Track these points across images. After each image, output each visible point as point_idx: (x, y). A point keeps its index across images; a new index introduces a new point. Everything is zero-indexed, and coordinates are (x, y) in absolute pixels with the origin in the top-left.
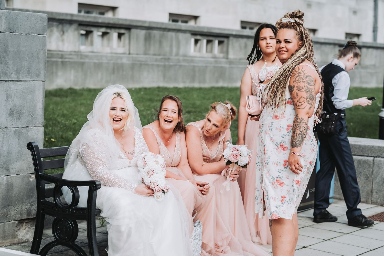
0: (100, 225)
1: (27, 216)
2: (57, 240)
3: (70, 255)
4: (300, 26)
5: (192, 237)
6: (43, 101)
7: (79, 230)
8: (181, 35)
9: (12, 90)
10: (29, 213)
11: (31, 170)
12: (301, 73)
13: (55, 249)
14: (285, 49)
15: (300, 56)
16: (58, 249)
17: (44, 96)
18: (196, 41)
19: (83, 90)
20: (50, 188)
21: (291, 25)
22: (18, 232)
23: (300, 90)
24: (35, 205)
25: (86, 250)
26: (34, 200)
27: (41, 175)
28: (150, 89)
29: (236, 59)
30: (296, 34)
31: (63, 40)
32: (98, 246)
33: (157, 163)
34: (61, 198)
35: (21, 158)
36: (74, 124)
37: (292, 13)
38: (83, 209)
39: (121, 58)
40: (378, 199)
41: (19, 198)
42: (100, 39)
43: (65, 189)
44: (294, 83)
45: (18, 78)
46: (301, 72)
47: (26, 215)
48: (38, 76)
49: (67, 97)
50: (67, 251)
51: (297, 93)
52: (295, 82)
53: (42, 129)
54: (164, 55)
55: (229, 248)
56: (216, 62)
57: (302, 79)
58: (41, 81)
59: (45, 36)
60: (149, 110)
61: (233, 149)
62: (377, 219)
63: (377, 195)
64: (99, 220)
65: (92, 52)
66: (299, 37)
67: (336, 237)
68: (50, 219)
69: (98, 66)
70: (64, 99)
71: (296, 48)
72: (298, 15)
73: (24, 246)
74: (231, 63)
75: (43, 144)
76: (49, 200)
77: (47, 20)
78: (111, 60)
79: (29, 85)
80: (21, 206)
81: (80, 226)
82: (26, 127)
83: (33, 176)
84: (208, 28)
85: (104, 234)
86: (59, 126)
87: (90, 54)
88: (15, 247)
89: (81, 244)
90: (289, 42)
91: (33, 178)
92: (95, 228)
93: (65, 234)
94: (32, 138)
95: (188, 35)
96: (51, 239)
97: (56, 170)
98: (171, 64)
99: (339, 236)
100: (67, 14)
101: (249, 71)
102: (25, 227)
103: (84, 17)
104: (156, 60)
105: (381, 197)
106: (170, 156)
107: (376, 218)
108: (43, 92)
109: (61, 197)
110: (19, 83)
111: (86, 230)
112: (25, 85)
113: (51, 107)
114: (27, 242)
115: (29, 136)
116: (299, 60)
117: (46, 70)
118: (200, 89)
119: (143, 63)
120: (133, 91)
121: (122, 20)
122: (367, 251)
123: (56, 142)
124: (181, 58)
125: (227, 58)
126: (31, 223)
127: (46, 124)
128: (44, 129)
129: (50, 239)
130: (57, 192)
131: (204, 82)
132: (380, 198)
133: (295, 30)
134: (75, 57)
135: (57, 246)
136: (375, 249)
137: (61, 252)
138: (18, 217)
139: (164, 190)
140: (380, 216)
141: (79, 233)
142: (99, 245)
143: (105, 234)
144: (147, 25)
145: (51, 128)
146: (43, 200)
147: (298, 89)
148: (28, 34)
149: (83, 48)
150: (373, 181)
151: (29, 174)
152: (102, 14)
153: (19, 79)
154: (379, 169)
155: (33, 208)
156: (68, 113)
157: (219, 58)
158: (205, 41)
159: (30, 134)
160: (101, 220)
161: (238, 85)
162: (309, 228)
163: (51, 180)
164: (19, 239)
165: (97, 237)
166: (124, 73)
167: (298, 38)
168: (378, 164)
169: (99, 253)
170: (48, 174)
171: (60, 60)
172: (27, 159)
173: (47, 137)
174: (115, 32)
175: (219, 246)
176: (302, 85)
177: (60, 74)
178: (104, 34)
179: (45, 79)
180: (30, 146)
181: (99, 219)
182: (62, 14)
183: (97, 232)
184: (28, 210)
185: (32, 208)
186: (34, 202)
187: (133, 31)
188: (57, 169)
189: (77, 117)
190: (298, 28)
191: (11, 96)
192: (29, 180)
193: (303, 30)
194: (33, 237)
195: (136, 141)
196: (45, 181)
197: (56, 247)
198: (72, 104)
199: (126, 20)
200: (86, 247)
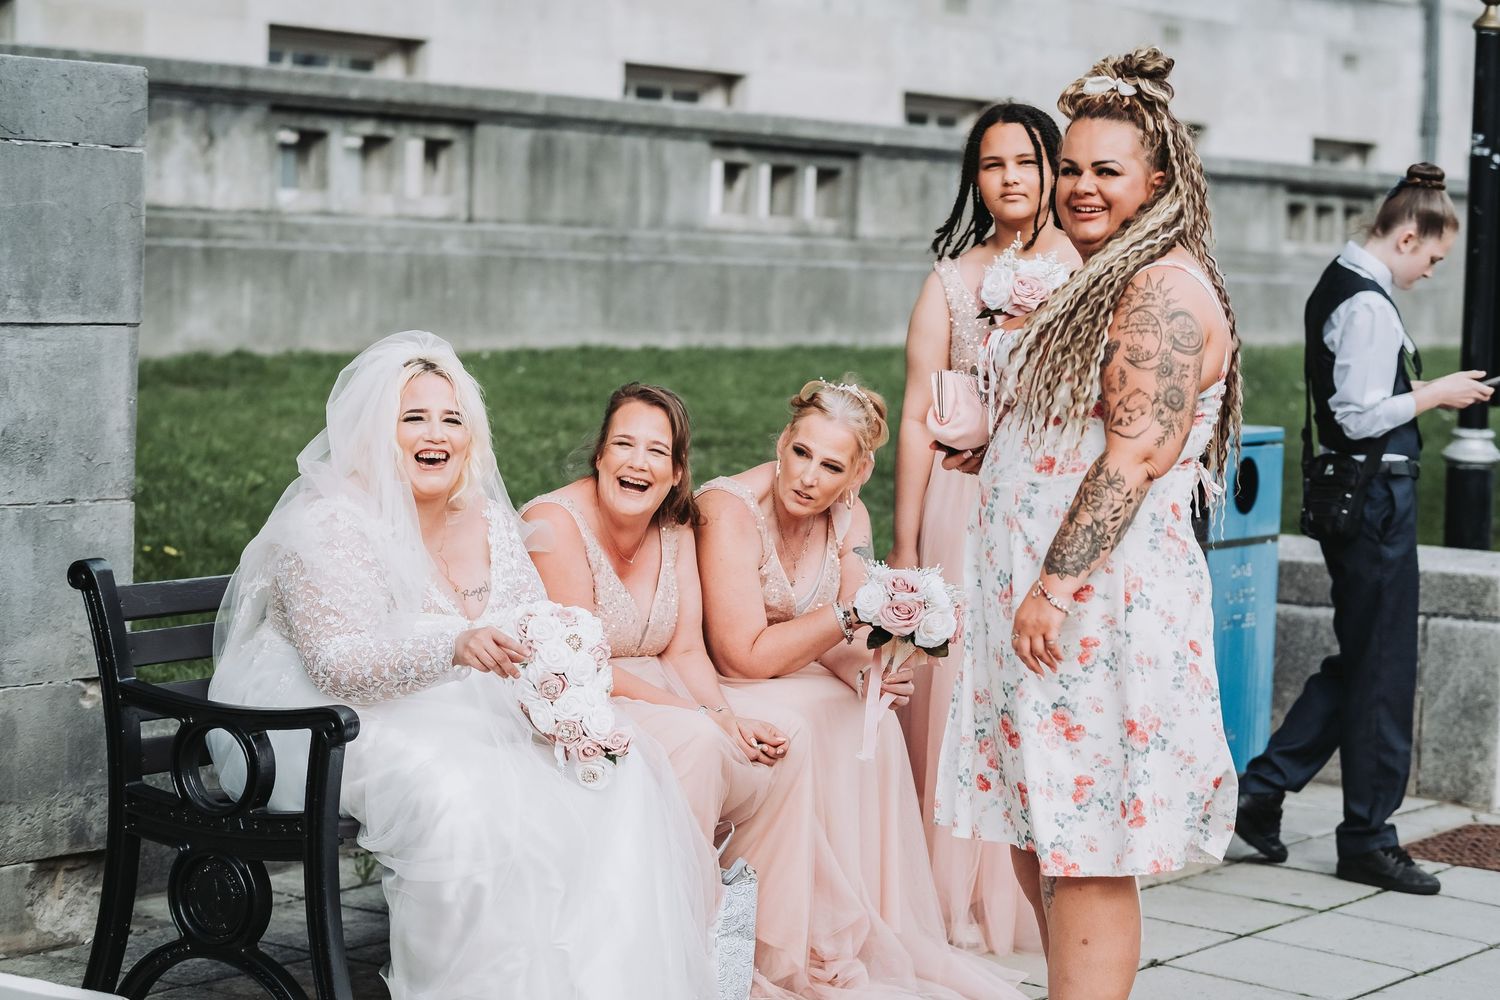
0: (359, 881)
1: (71, 845)
2: (187, 937)
3: (239, 996)
4: (1158, 110)
5: (719, 925)
6: (132, 402)
7: (275, 898)
8: (671, 149)
9: (8, 358)
10: (79, 832)
11: (86, 667)
12: (1154, 299)
13: (179, 970)
14: (1097, 200)
15: (1155, 231)
16: (195, 972)
17: (136, 382)
18: (732, 172)
19: (290, 358)
20: (160, 736)
21: (1121, 106)
22: (35, 907)
23: (1137, 364)
24: (102, 805)
25: (305, 975)
26: (99, 783)
27: (124, 688)
28: (550, 354)
29: (886, 240)
30: (1143, 143)
31: (209, 169)
32: (348, 958)
33: (575, 642)
34: (203, 777)
35: (45, 621)
36: (255, 488)
37: (1126, 57)
38: (290, 818)
39: (438, 238)
40: (1444, 777)
41: (39, 774)
42: (355, 162)
43: (221, 739)
44: (1122, 331)
45: (33, 312)
46: (1156, 293)
47: (66, 842)
48: (111, 304)
49: (225, 385)
50: (228, 980)
51: (1123, 372)
52: (1126, 327)
53: (127, 510)
54: (605, 225)
55: (860, 968)
56: (809, 251)
57: (1154, 322)
58: (124, 324)
59: (137, 151)
60: (546, 436)
61: (894, 584)
62: (1440, 855)
63: (1439, 763)
64: (351, 860)
65: (325, 213)
66: (1153, 156)
67: (1280, 925)
68: (158, 855)
69: (349, 266)
70: (215, 394)
71: (1140, 196)
72: (1149, 68)
73: (61, 959)
74: (866, 253)
75: (132, 566)
76: (157, 783)
77: (147, 92)
78: (397, 244)
79: (77, 340)
80: (48, 807)
81: (280, 884)
82: (64, 502)
83: (95, 691)
84: (777, 120)
85: (373, 915)
86: (195, 496)
87: (317, 221)
88: (24, 963)
89: (284, 953)
90: (1113, 173)
91: (92, 697)
92: (337, 891)
93: (220, 914)
94: (90, 544)
95: (700, 147)
96: (165, 935)
97: (183, 667)
98: (634, 258)
99: (1292, 921)
100: (224, 69)
101: (942, 282)
102: (63, 886)
103: (291, 77)
104: (575, 245)
105: (1454, 770)
106: (636, 614)
107: (1436, 849)
108: (132, 368)
109: (204, 771)
110: (37, 333)
111: (301, 899)
112: (61, 341)
113: (165, 423)
114: (73, 944)
115: (78, 536)
116: (1151, 246)
117: (142, 282)
118: (747, 354)
119: (524, 254)
120: (485, 363)
121: (441, 88)
122: (1398, 979)
123: (184, 560)
124: (672, 237)
125: (852, 236)
126: (87, 871)
127: (146, 490)
128: (133, 508)
129: (161, 934)
130: (191, 751)
131: (763, 326)
132: (1449, 775)
133: (1138, 126)
134: (256, 232)
135: (188, 961)
136: (1431, 971)
137: (207, 984)
138: (38, 849)
139: (610, 750)
140: (1449, 842)
141: (274, 910)
142: (351, 955)
143: (379, 912)
144: (538, 108)
145: (162, 507)
146: (131, 784)
147: (1129, 357)
148: (70, 145)
149: (291, 199)
150: (1421, 709)
151: (78, 682)
152: (365, 65)
153: (39, 317)
154: (1448, 660)
155: (96, 815)
156: (227, 447)
157: (819, 235)
158: (764, 172)
159: (80, 530)
160: (360, 861)
161: (896, 337)
162: (1173, 888)
163: (162, 704)
164: (38, 935)
165: (344, 926)
166: (450, 293)
167: (1148, 158)
168: (1443, 643)
169: (354, 986)
170: (153, 681)
171: (198, 244)
172: (70, 626)
173: (148, 538)
174: (414, 136)
175: (825, 959)
176: (1149, 343)
177: (198, 295)
178: (371, 144)
179: (138, 315)
180: (80, 575)
181: (353, 854)
182: (208, 68)
183: (344, 906)
184: (73, 822)
185: (90, 815)
186: (97, 793)
187: (486, 133)
188: (186, 662)
189: (263, 463)
190: (1149, 120)
191: (7, 384)
192: (80, 706)
193: (1168, 129)
194: (95, 927)
195: (492, 550)
196: (138, 710)
197: (185, 966)
198: (247, 415)
199: (456, 90)
200: (301, 964)
